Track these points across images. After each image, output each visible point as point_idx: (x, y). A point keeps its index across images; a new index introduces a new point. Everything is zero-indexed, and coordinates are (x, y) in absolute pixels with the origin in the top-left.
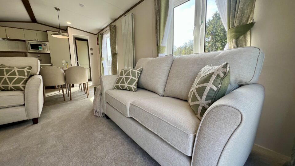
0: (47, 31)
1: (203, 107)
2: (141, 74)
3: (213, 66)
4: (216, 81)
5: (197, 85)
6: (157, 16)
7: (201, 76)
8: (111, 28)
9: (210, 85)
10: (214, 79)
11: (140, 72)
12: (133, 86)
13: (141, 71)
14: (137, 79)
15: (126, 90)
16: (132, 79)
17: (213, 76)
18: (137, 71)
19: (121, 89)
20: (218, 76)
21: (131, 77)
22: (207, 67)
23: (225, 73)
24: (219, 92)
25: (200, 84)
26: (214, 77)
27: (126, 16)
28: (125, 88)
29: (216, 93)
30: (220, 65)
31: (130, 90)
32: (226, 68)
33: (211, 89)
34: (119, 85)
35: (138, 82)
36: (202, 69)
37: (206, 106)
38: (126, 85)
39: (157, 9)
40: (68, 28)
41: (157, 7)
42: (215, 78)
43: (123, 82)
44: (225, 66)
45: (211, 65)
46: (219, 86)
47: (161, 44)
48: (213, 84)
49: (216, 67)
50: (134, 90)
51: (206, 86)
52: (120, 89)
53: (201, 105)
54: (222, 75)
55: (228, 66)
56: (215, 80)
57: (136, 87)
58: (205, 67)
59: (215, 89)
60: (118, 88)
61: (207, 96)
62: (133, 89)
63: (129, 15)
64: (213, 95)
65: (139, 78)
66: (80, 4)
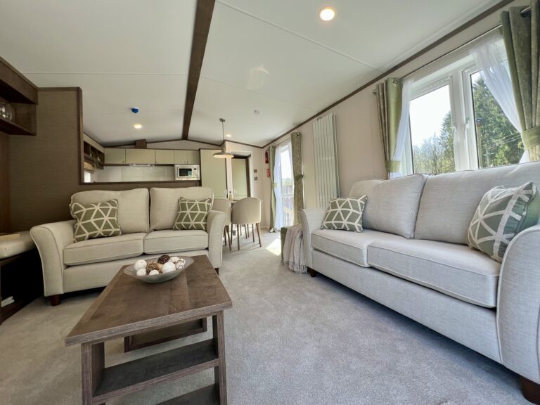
0: (199, 150)
1: (502, 243)
2: (365, 204)
3: (506, 187)
4: (518, 207)
5: (484, 215)
6: (383, 117)
7: (490, 203)
8: (295, 138)
9: (508, 213)
10: (514, 204)
11: (363, 203)
12: (357, 224)
13: (366, 201)
14: (361, 213)
15: (345, 229)
16: (353, 213)
17: (511, 201)
18: (359, 201)
19: (336, 228)
20: (519, 199)
21: (352, 210)
22: (494, 190)
23: (530, 196)
24: (526, 222)
25: (490, 212)
26: (513, 202)
27: (322, 120)
28: (343, 227)
29: (520, 224)
30: (518, 186)
31: (352, 229)
32: (531, 189)
33: (511, 218)
34: (333, 222)
35: (363, 218)
36: (487, 193)
37: (506, 242)
38: (345, 222)
39: (382, 107)
40: (226, 142)
41: (382, 103)
42: (516, 203)
43: (339, 218)
44: (530, 187)
45: (503, 187)
46: (524, 213)
47: (393, 158)
48: (514, 210)
49: (515, 189)
50: (358, 230)
51: (502, 215)
52: (334, 229)
53: (497, 240)
54: (526, 199)
55: (534, 187)
56: (515, 206)
57: (361, 226)
58: (492, 190)
59: (518, 217)
60: (330, 227)
61: (506, 227)
62: (357, 228)
63: (328, 116)
64: (516, 226)
65: (364, 212)
66: (255, 111)
